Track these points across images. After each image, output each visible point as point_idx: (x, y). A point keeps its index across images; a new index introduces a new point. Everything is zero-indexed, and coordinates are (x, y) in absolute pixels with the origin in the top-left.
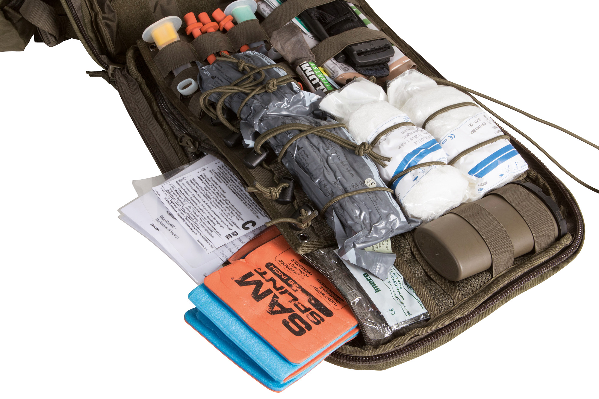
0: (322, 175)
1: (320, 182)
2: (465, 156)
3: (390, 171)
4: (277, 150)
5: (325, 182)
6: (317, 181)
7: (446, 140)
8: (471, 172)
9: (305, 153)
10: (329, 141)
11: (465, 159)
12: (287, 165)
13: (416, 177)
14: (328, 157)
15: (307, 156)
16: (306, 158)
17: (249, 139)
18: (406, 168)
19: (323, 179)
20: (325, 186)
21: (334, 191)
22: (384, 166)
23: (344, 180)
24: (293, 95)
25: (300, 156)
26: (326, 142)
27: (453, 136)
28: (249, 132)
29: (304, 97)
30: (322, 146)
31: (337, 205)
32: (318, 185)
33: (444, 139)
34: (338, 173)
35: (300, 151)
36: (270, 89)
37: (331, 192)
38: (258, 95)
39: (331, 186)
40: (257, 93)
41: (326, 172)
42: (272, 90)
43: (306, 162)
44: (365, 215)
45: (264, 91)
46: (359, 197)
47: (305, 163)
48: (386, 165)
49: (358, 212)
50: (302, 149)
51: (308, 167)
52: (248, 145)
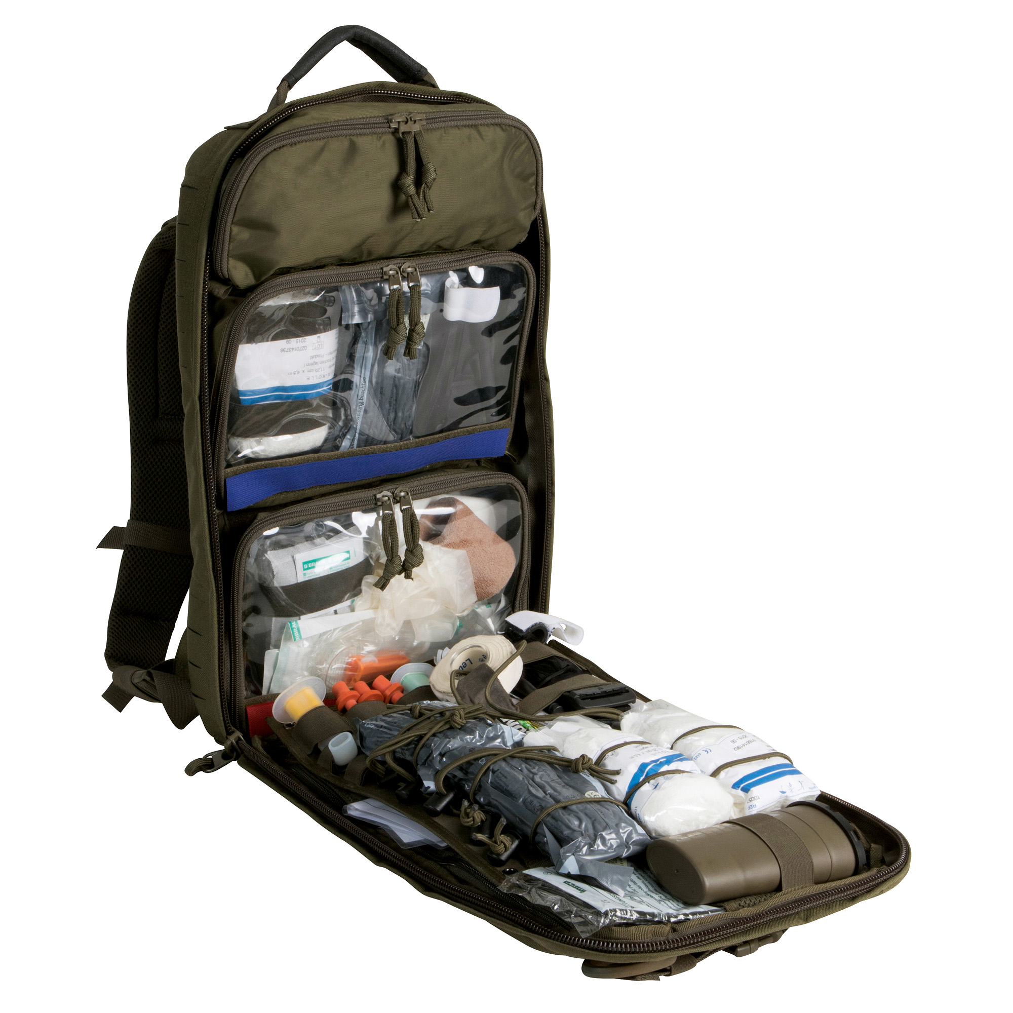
0: (526, 792)
1: (524, 802)
2: (726, 770)
3: (621, 787)
4: (468, 785)
5: (532, 798)
6: (521, 799)
7: (700, 754)
8: (736, 786)
9: (503, 775)
10: (535, 761)
11: (727, 773)
12: (482, 800)
13: (655, 785)
14: (533, 776)
15: (506, 777)
16: (504, 780)
17: (429, 780)
18: (642, 779)
19: (528, 795)
20: (531, 802)
21: (543, 805)
22: (613, 782)
23: (555, 793)
24: (487, 728)
25: (497, 779)
26: (531, 763)
27: (709, 751)
28: (431, 772)
29: (503, 732)
30: (526, 767)
31: (549, 819)
32: (522, 804)
33: (697, 754)
34: (548, 788)
35: (495, 774)
36: (457, 723)
37: (539, 807)
38: (440, 733)
39: (539, 801)
40: (439, 731)
41: (531, 789)
42: (458, 724)
43: (505, 784)
44: (586, 825)
45: (447, 726)
46: (577, 807)
47: (503, 785)
48: (616, 781)
49: (576, 823)
50: (499, 771)
51: (508, 789)
52: (429, 787)
